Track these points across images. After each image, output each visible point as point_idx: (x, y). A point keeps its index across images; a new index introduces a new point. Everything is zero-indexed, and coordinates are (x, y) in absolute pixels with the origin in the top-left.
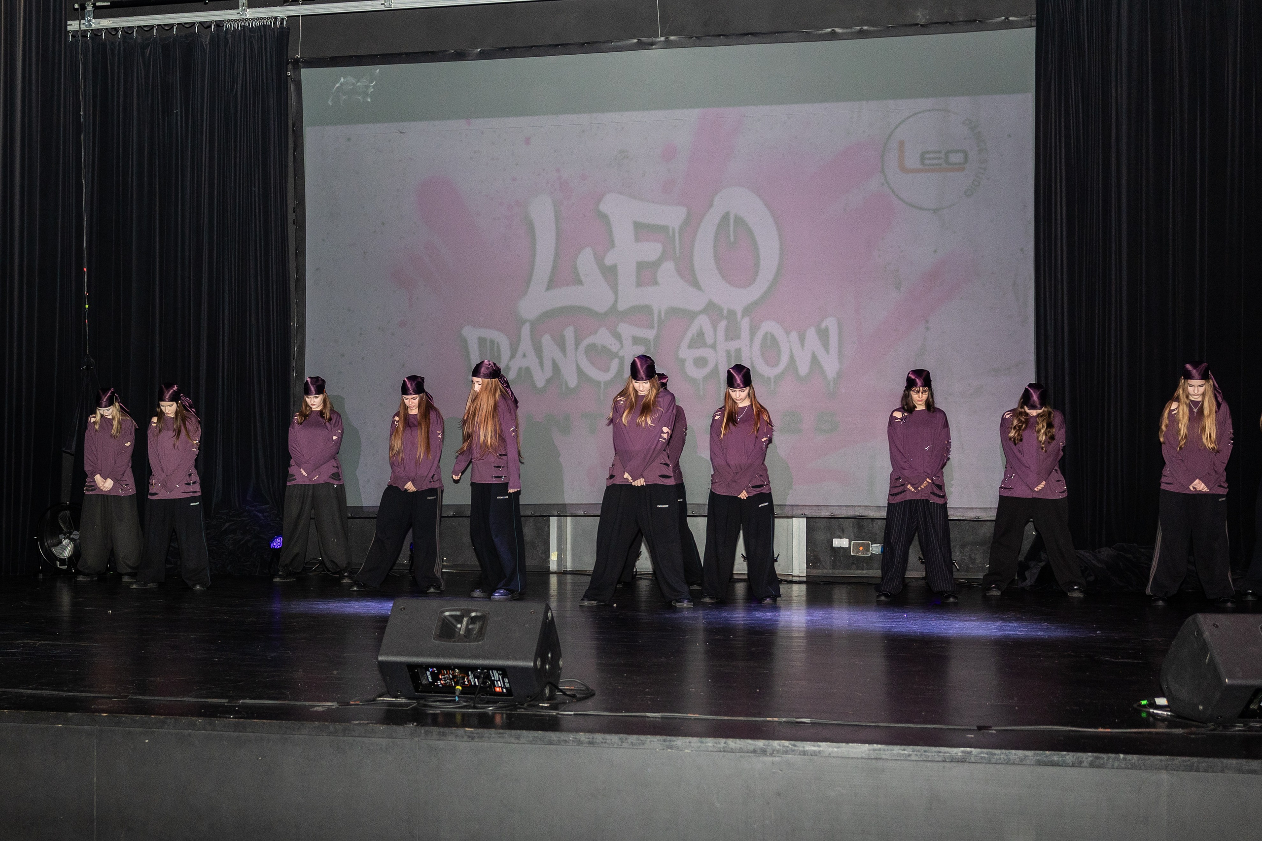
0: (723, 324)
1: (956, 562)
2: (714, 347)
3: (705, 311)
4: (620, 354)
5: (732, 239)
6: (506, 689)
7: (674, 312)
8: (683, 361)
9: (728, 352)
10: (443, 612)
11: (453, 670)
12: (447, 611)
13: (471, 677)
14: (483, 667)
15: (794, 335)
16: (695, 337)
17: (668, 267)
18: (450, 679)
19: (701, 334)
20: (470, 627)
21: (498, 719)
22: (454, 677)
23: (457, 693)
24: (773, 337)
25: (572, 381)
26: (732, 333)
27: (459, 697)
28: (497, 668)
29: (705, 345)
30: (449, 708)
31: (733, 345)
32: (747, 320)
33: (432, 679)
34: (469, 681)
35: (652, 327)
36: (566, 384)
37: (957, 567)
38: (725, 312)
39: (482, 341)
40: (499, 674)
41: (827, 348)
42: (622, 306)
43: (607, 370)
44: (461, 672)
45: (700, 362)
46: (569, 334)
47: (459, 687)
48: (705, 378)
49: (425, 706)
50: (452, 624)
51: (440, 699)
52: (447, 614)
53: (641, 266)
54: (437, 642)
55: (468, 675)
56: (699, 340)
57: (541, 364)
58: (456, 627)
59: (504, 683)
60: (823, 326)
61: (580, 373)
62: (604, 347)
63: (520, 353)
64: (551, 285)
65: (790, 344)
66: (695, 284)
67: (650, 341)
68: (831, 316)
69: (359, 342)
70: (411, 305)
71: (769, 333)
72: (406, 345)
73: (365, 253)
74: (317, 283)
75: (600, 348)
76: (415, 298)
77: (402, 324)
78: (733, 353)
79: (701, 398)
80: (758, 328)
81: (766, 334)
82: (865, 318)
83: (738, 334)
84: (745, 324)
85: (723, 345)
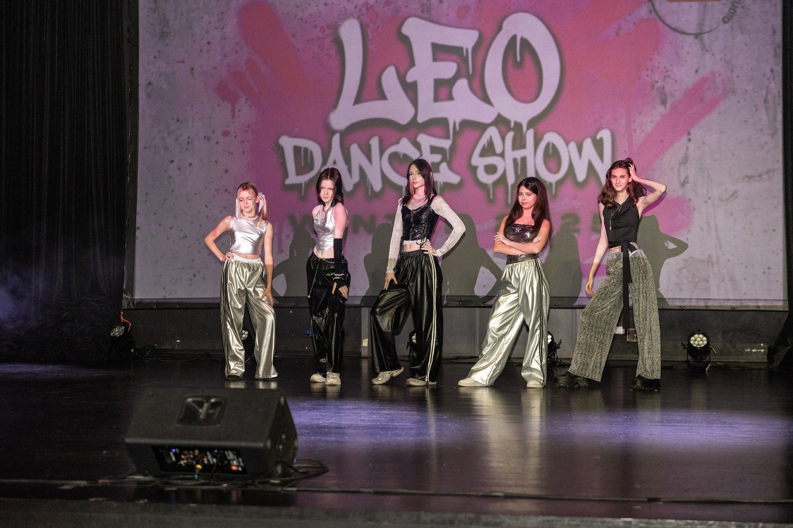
0: (510, 136)
1: (713, 347)
2: (502, 155)
3: (493, 124)
5: (518, 59)
6: (242, 467)
7: (466, 124)
8: (474, 169)
9: (515, 160)
10: (187, 398)
11: (193, 451)
12: (190, 397)
13: (210, 457)
14: (220, 449)
15: (573, 146)
16: (486, 146)
18: (191, 459)
19: (491, 144)
20: (211, 411)
21: (234, 496)
22: (195, 457)
23: (197, 472)
24: (554, 146)
25: (377, 185)
26: (519, 143)
27: (198, 475)
28: (232, 449)
29: (494, 154)
30: (189, 484)
31: (519, 154)
32: (531, 132)
33: (176, 458)
34: (208, 461)
35: (447, 137)
36: (372, 189)
37: (714, 352)
38: (512, 125)
39: (297, 149)
40: (234, 454)
41: (601, 157)
42: (421, 119)
44: (200, 453)
45: (491, 169)
46: (375, 143)
47: (199, 466)
48: (496, 184)
49: (167, 483)
50: (196, 409)
51: (181, 476)
52: (190, 400)
53: (439, 83)
54: (179, 426)
55: (207, 455)
56: (489, 150)
57: (350, 170)
58: (198, 411)
59: (239, 462)
60: (598, 137)
61: (385, 178)
62: (405, 156)
63: (331, 160)
64: (358, 100)
65: (569, 152)
66: (486, 99)
67: (446, 150)
68: (606, 128)
69: (187, 150)
70: (233, 116)
71: (551, 143)
72: (229, 152)
73: (192, 69)
74: (149, 96)
75: (401, 156)
76: (237, 110)
77: (226, 134)
78: (519, 162)
79: (491, 202)
80: (542, 139)
81: (548, 145)
82: (635, 131)
83: (523, 144)
84: (530, 136)
85: (510, 154)
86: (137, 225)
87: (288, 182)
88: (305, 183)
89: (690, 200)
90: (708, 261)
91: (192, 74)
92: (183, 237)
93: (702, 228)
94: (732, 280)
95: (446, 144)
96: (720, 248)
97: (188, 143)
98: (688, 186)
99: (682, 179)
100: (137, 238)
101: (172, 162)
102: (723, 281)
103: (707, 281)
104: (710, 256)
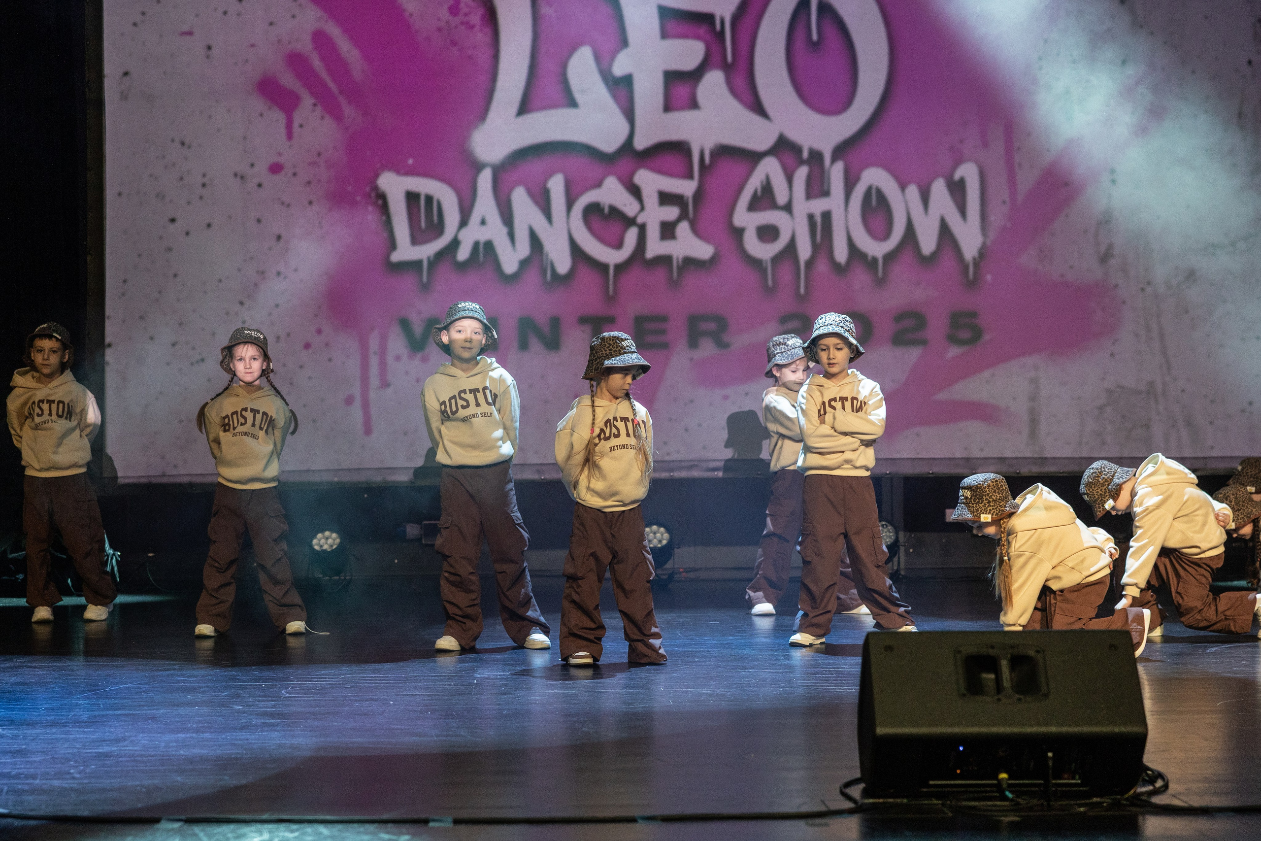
0: (802, 173)
2: (788, 208)
3: (772, 152)
4: (640, 220)
5: (815, 37)
7: (724, 152)
8: (739, 233)
9: (811, 217)
15: (913, 191)
16: (759, 191)
17: (714, 79)
19: (767, 188)
24: (879, 193)
25: (563, 265)
26: (817, 187)
29: (774, 206)
31: (818, 206)
32: (839, 166)
35: (690, 176)
36: (553, 269)
38: (805, 154)
39: (412, 198)
41: (962, 210)
42: (641, 143)
43: (618, 245)
45: (768, 233)
46: (556, 185)
48: (777, 259)
53: (672, 78)
56: (764, 199)
57: (511, 236)
60: (957, 176)
61: (576, 251)
62: (614, 210)
63: (475, 218)
64: (524, 108)
65: (906, 203)
66: (758, 108)
67: (688, 198)
68: (969, 160)
69: (201, 198)
70: (290, 136)
71: (874, 187)
72: (283, 203)
73: (209, 48)
74: (124, 97)
75: (606, 210)
76: (296, 124)
77: (275, 168)
78: (818, 219)
79: (770, 291)
80: (858, 179)
81: (869, 190)
82: (1020, 165)
83: (826, 187)
84: (836, 173)
85: (803, 207)
86: (108, 340)
87: (395, 257)
88: (429, 258)
89: (1116, 286)
90: (1148, 393)
91: (208, 57)
92: (197, 362)
93: (1137, 335)
94: (1189, 424)
95: (687, 188)
96: (1169, 369)
97: (204, 185)
98: (1113, 262)
99: (1103, 249)
100: (108, 363)
101: (173, 220)
102: (1173, 426)
103: (1147, 427)
104: (1151, 384)
